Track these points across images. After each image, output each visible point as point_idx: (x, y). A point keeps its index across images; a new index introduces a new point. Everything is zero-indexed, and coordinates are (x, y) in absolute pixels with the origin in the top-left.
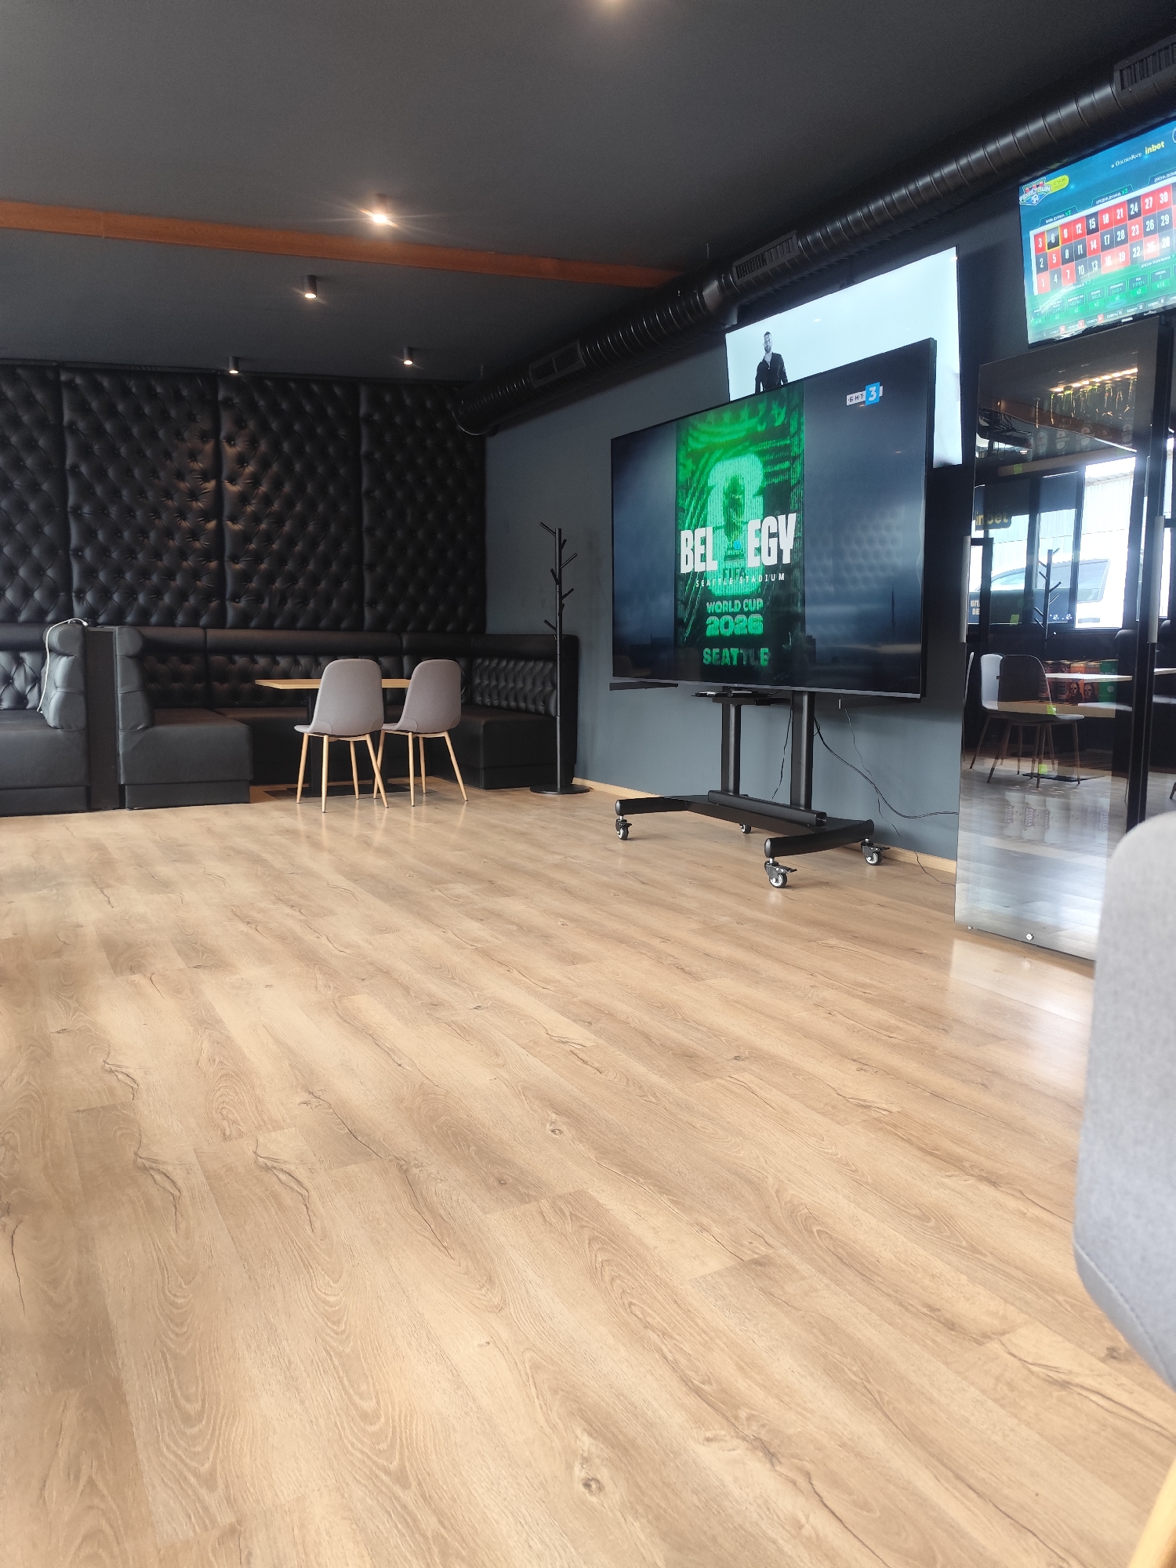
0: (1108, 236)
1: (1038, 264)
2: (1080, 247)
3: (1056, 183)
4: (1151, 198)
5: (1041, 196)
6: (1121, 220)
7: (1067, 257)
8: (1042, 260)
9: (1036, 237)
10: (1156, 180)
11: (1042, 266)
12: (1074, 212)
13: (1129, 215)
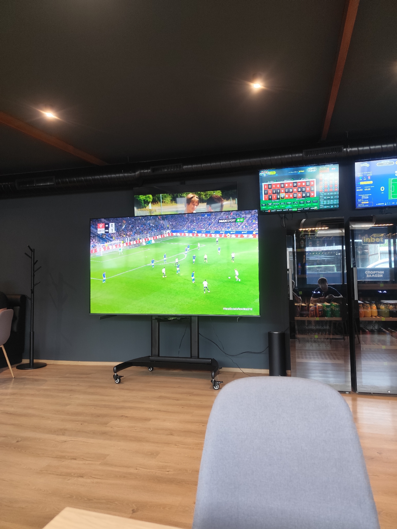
0: (287, 190)
1: (265, 192)
2: (278, 191)
3: (272, 173)
4: (300, 183)
5: (266, 175)
6: (291, 187)
7: (274, 192)
8: (266, 191)
9: (265, 185)
10: (302, 179)
11: (266, 193)
12: (277, 181)
13: (293, 186)
